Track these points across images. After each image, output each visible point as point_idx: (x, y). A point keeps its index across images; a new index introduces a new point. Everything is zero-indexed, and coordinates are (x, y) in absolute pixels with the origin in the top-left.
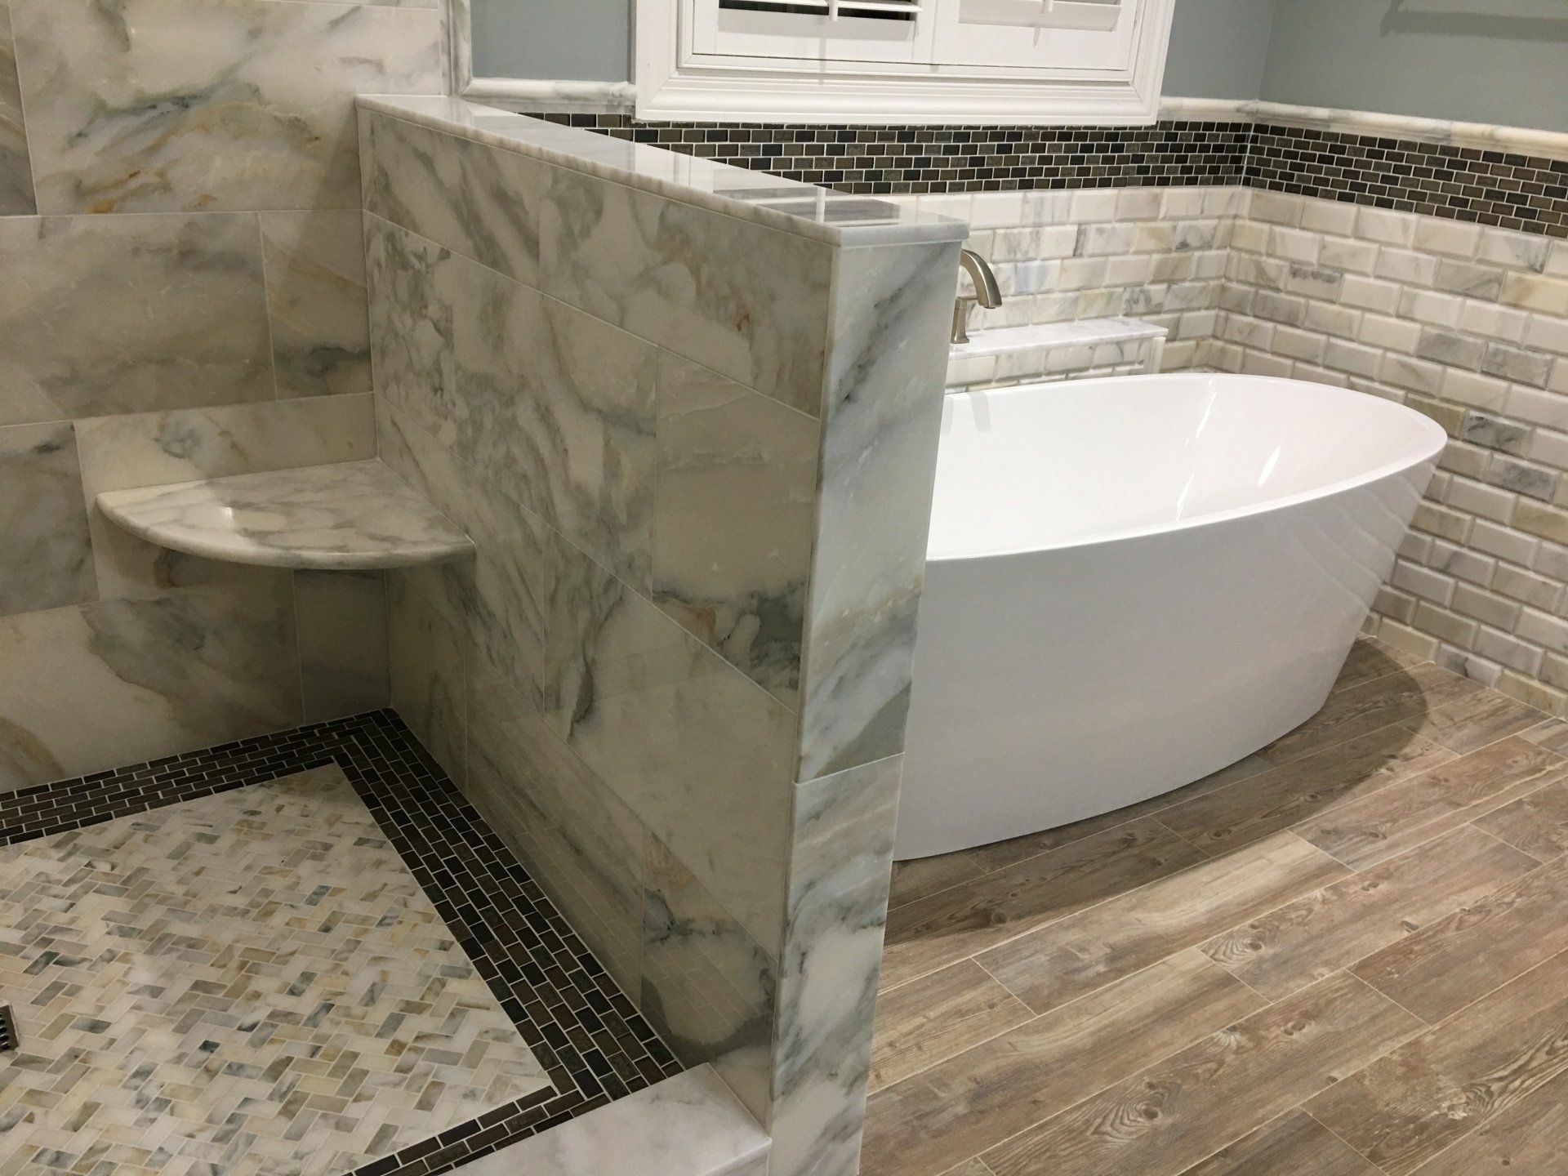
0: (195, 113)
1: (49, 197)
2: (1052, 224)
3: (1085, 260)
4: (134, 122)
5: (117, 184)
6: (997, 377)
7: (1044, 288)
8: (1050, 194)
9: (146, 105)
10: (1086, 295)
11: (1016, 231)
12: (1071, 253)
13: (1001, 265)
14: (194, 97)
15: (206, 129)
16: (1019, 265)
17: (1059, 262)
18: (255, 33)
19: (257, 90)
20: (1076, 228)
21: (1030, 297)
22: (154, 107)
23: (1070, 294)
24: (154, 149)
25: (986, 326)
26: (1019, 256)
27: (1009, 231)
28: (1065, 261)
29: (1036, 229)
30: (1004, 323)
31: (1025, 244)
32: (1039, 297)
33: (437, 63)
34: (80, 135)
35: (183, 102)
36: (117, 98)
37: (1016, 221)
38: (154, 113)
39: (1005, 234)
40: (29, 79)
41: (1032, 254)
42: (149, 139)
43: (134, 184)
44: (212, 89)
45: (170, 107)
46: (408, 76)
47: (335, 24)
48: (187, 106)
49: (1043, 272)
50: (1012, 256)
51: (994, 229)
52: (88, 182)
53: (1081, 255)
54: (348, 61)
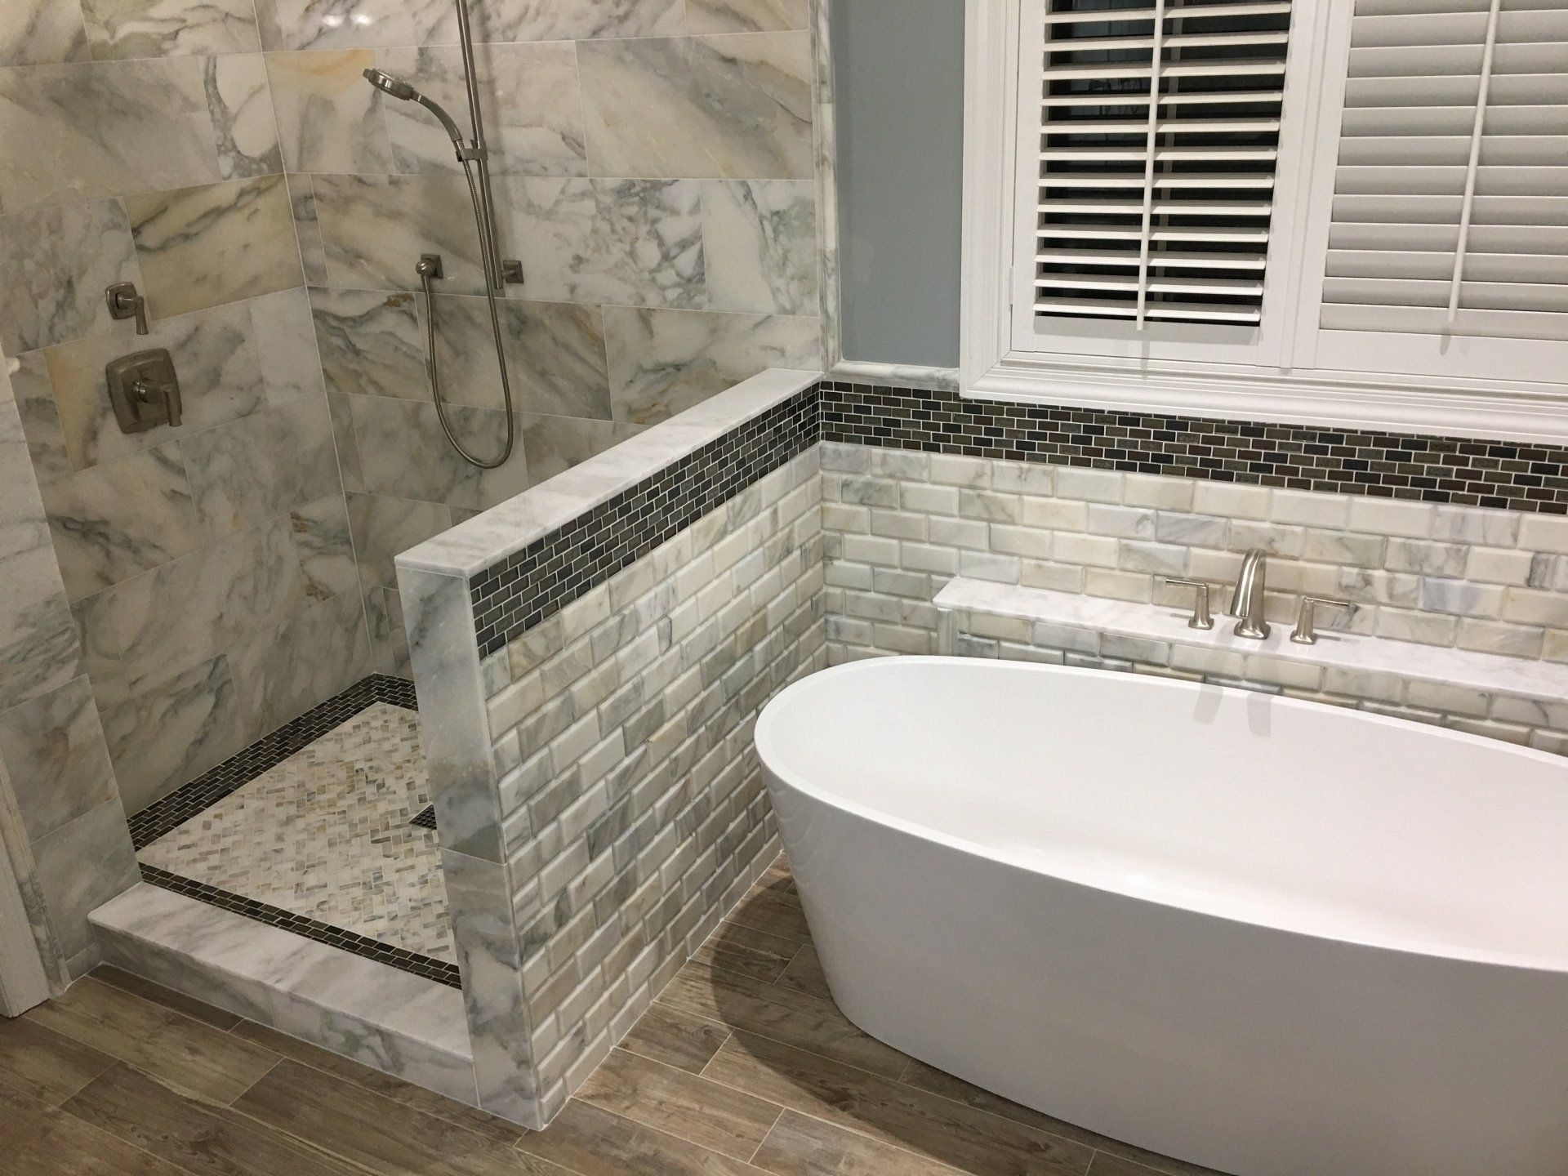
0: (683, 375)
1: (618, 412)
2: (1486, 545)
3: (1552, 595)
4: (652, 377)
5: (648, 410)
6: (1325, 689)
7: (1474, 612)
8: (1477, 512)
9: (660, 368)
10: (1554, 635)
11: (1422, 543)
12: (1521, 581)
13: (1398, 575)
14: (683, 365)
15: (687, 383)
16: (1428, 580)
17: (1500, 588)
18: (713, 331)
19: (714, 363)
20: (1530, 555)
21: (1452, 618)
22: (664, 369)
23: (1524, 628)
24: (663, 392)
25: (1379, 633)
26: (1427, 570)
27: (1410, 541)
28: (1511, 588)
29: (1456, 547)
30: (1409, 638)
31: (1438, 560)
32: (1468, 620)
33: (818, 350)
34: (631, 382)
35: (678, 367)
36: (648, 365)
37: (1423, 533)
38: (663, 372)
39: (1404, 544)
40: (611, 350)
41: (1449, 571)
42: (662, 387)
43: (654, 410)
44: (692, 361)
45: (671, 370)
46: (800, 359)
47: (757, 325)
48: (679, 370)
49: (1470, 597)
50: (1417, 568)
51: (1386, 536)
52: (635, 406)
53: (1542, 588)
54: (764, 348)
